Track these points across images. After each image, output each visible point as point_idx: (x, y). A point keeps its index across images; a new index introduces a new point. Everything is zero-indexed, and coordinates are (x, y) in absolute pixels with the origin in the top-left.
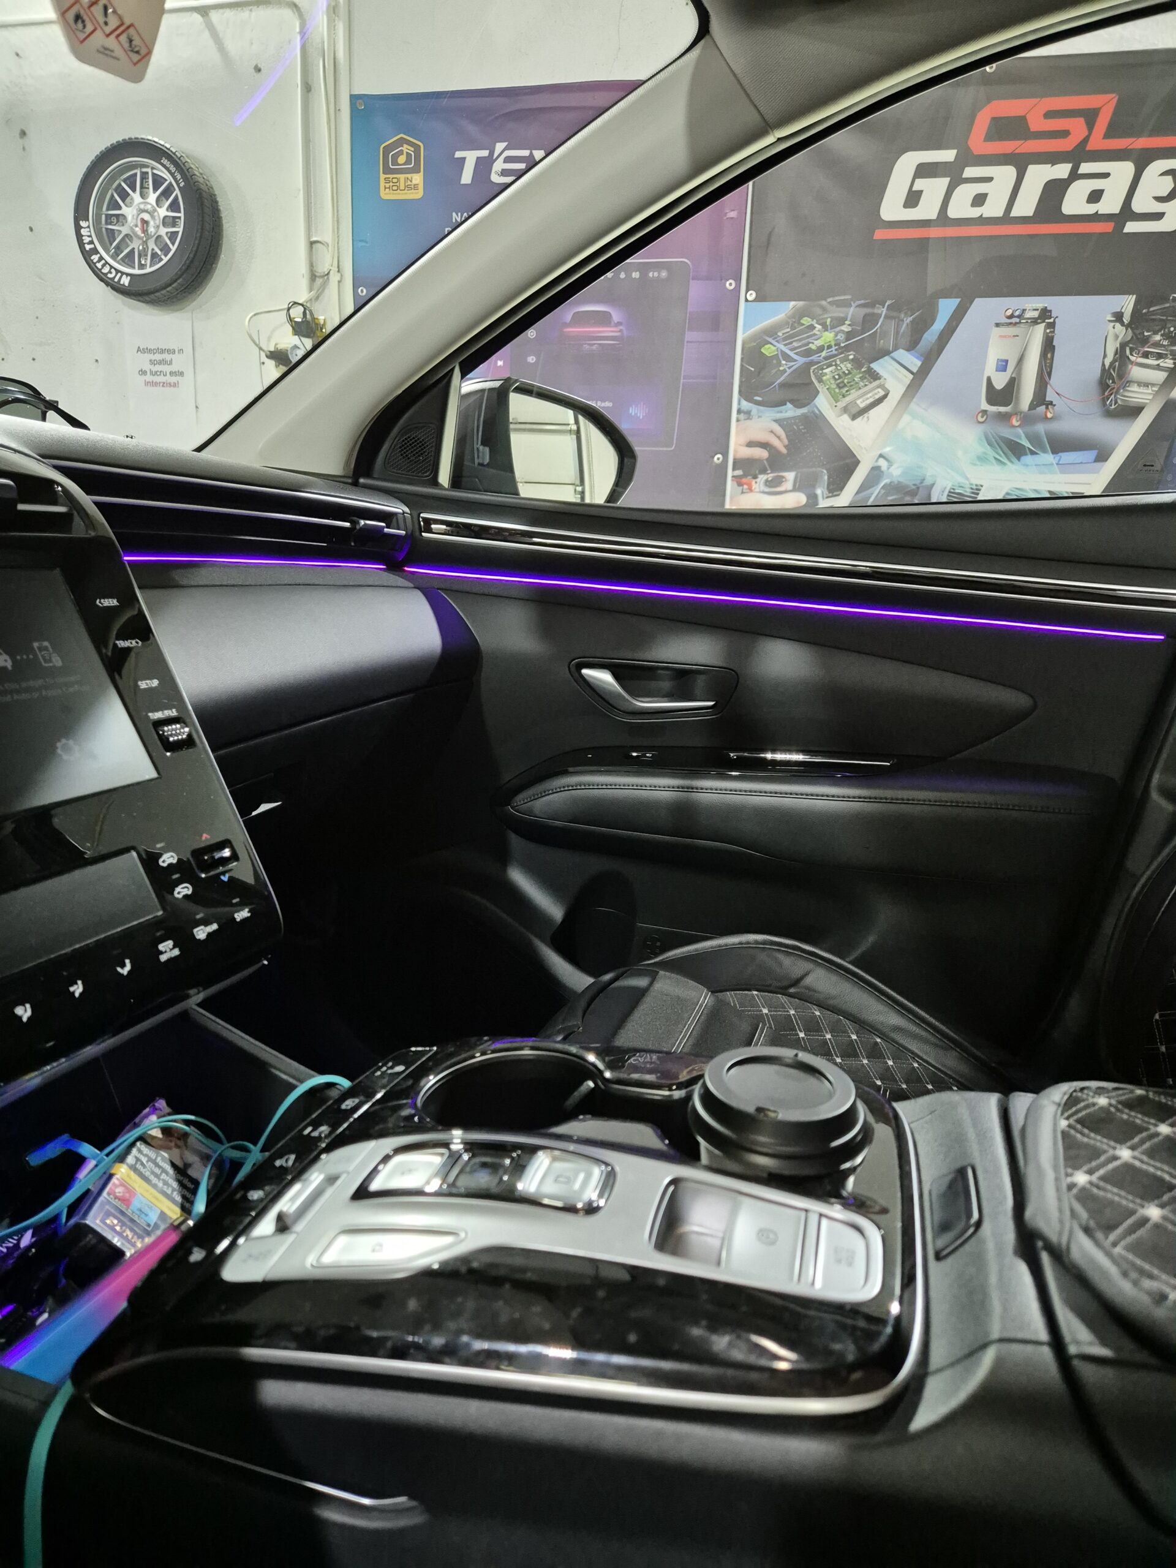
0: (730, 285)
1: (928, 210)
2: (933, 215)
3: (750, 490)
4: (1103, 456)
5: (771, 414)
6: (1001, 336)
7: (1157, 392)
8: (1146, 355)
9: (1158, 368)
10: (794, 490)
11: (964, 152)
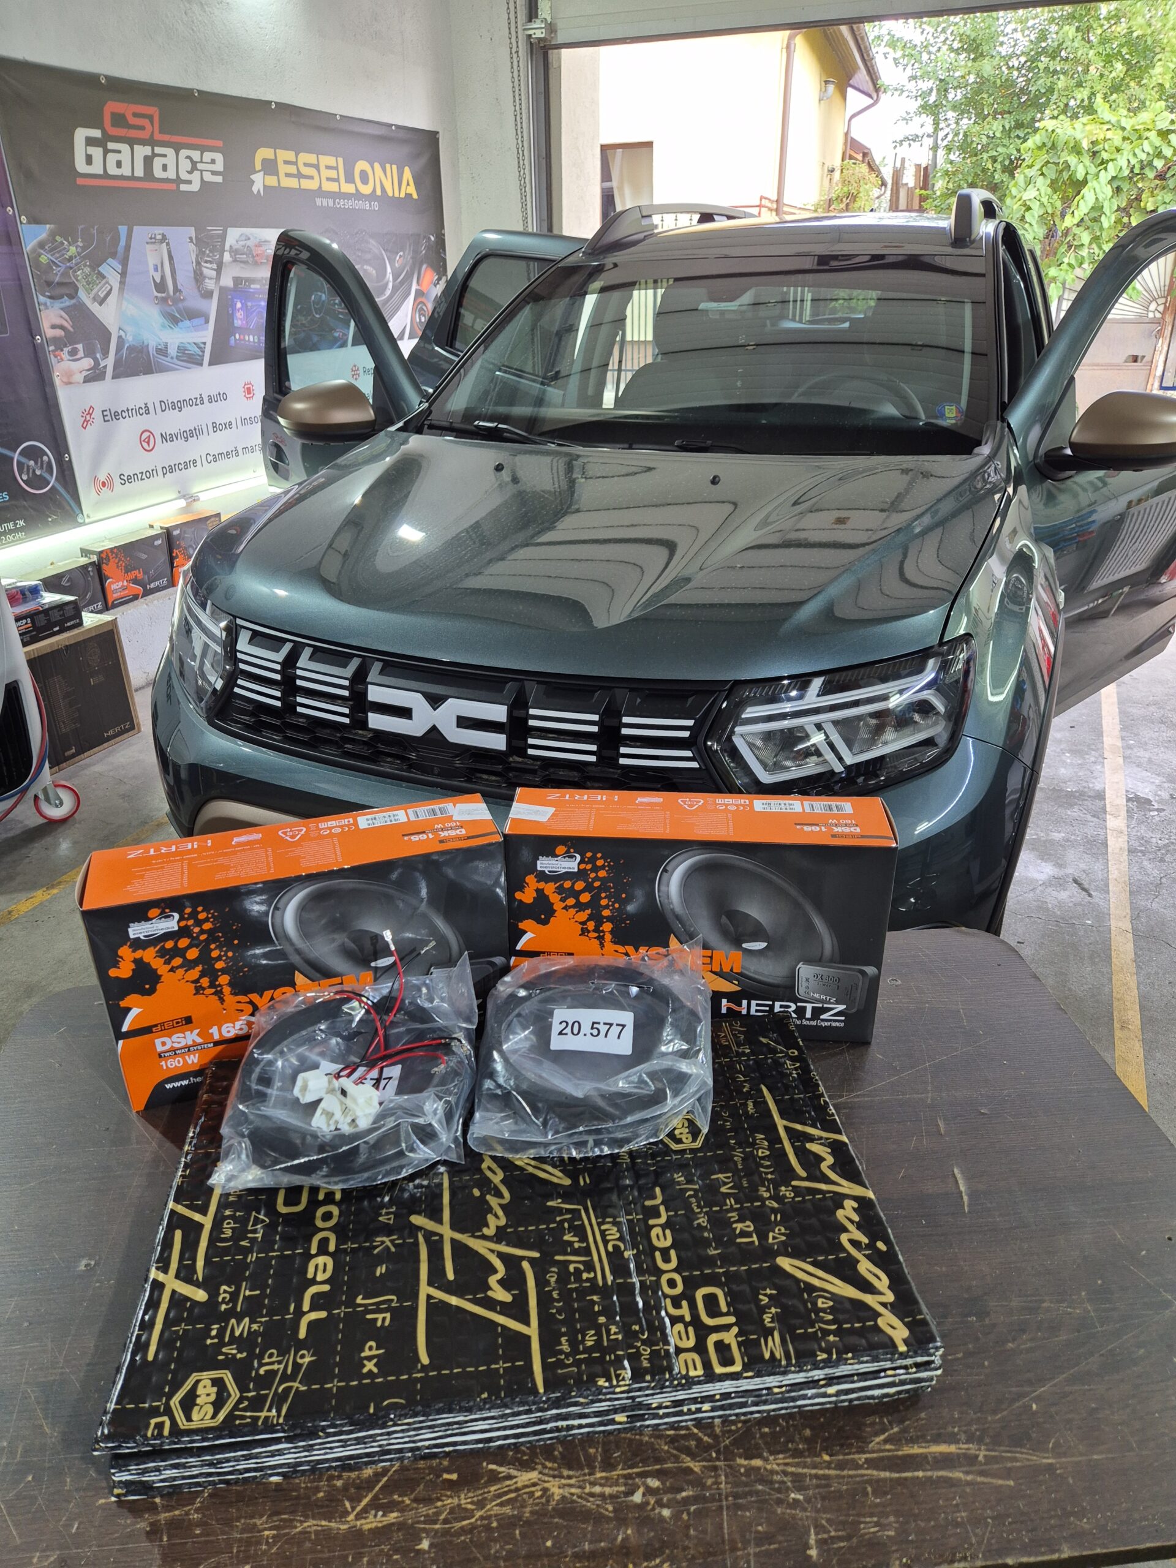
0: (9, 210)
3: (62, 360)
4: (207, 321)
5: (58, 304)
6: (151, 250)
7: (216, 284)
8: (206, 262)
9: (211, 269)
10: (86, 356)
11: (104, 132)
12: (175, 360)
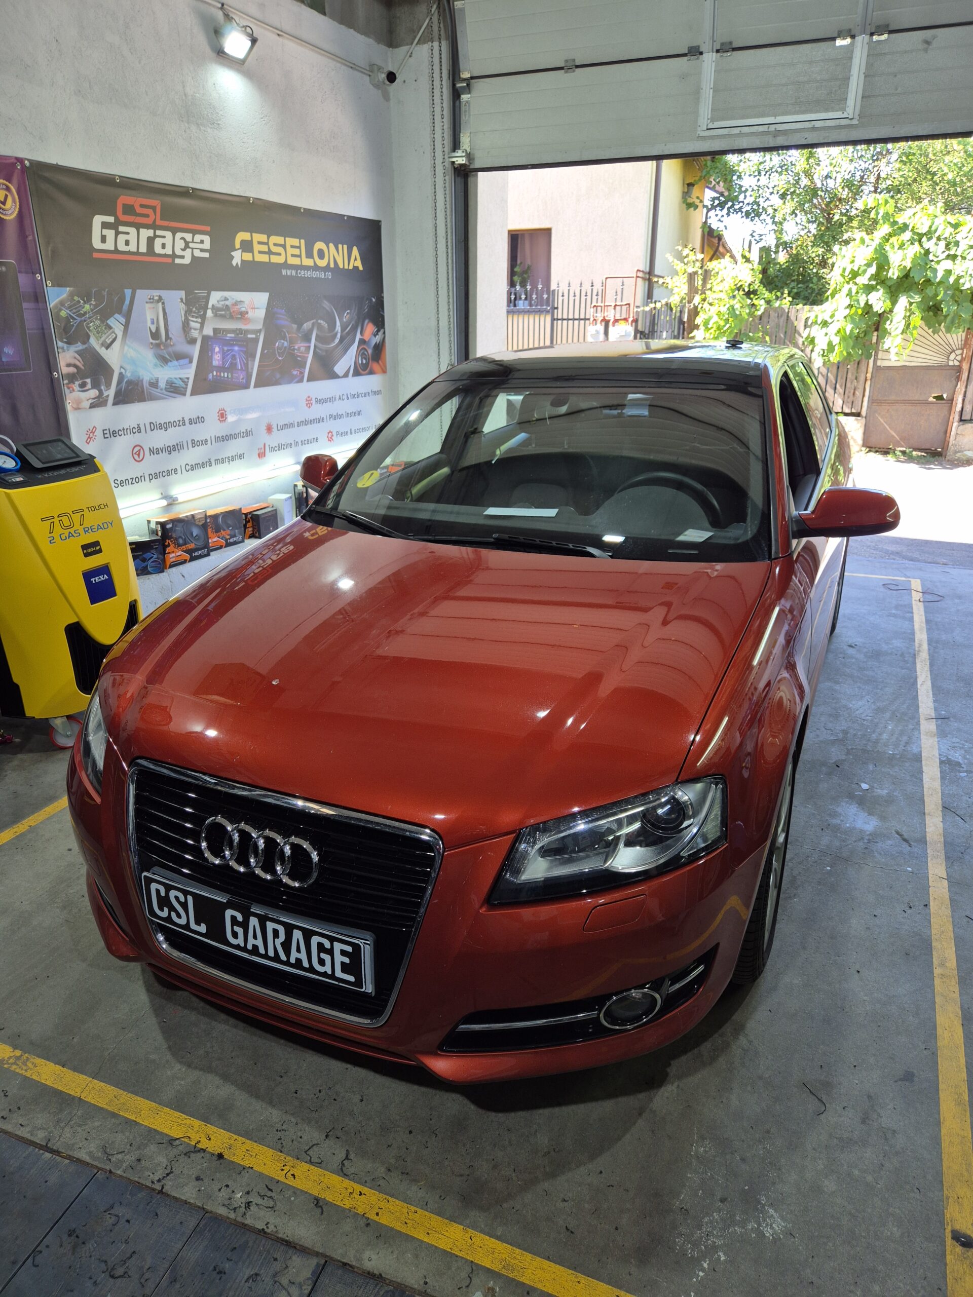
0: (38, 277)
1: (109, 246)
2: (113, 248)
3: (73, 390)
4: (191, 362)
6: (150, 308)
7: (199, 333)
8: (193, 317)
9: (197, 322)
10: (93, 388)
11: (116, 219)
12: (164, 391)
